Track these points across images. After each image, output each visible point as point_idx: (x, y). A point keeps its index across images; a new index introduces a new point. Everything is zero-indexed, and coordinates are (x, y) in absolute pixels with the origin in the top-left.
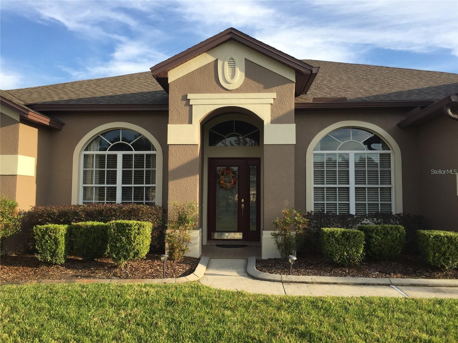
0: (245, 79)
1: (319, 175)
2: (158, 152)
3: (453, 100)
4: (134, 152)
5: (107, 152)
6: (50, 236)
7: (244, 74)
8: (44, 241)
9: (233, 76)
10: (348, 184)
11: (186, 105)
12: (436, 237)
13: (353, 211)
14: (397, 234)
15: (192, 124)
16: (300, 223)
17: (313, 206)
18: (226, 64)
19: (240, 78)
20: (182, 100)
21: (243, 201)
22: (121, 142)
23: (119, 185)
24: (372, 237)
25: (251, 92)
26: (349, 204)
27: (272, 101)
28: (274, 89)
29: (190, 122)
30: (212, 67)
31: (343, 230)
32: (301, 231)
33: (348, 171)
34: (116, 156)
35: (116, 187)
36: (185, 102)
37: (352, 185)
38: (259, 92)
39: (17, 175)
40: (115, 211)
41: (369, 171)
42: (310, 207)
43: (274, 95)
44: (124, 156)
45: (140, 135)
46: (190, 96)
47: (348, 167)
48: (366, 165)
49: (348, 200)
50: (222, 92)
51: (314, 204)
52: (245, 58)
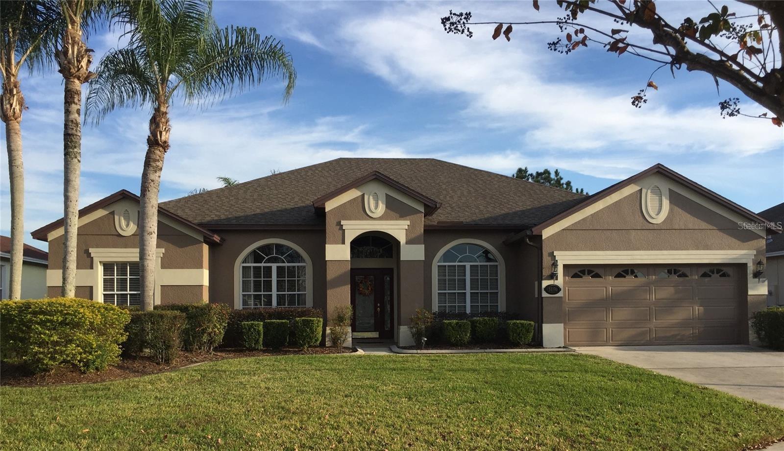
0: (386, 210)
1: (442, 284)
2: (308, 264)
3: (528, 234)
4: (286, 264)
5: (262, 265)
6: (255, 329)
7: (385, 206)
8: (250, 333)
9: (377, 207)
10: (465, 290)
11: (339, 229)
12: (514, 323)
13: (468, 311)
14: (492, 324)
15: (345, 244)
16: (429, 318)
17: (437, 308)
18: (371, 198)
19: (381, 208)
20: (337, 225)
21: (379, 305)
22: (275, 255)
23: (274, 292)
24: (476, 326)
25: (390, 220)
26: (465, 306)
27: (407, 227)
28: (408, 217)
29: (343, 243)
30: (360, 199)
31: (457, 321)
32: (429, 324)
33: (465, 280)
34: (271, 267)
35: (271, 295)
36: (338, 227)
37: (468, 291)
38: (396, 220)
39: (203, 285)
40: (291, 312)
41: (481, 279)
42: (435, 308)
43: (408, 222)
44: (278, 267)
45: (292, 249)
46: (343, 222)
47: (465, 276)
48: (479, 274)
49: (465, 303)
50: (368, 220)
51: (439, 306)
52: (386, 194)
